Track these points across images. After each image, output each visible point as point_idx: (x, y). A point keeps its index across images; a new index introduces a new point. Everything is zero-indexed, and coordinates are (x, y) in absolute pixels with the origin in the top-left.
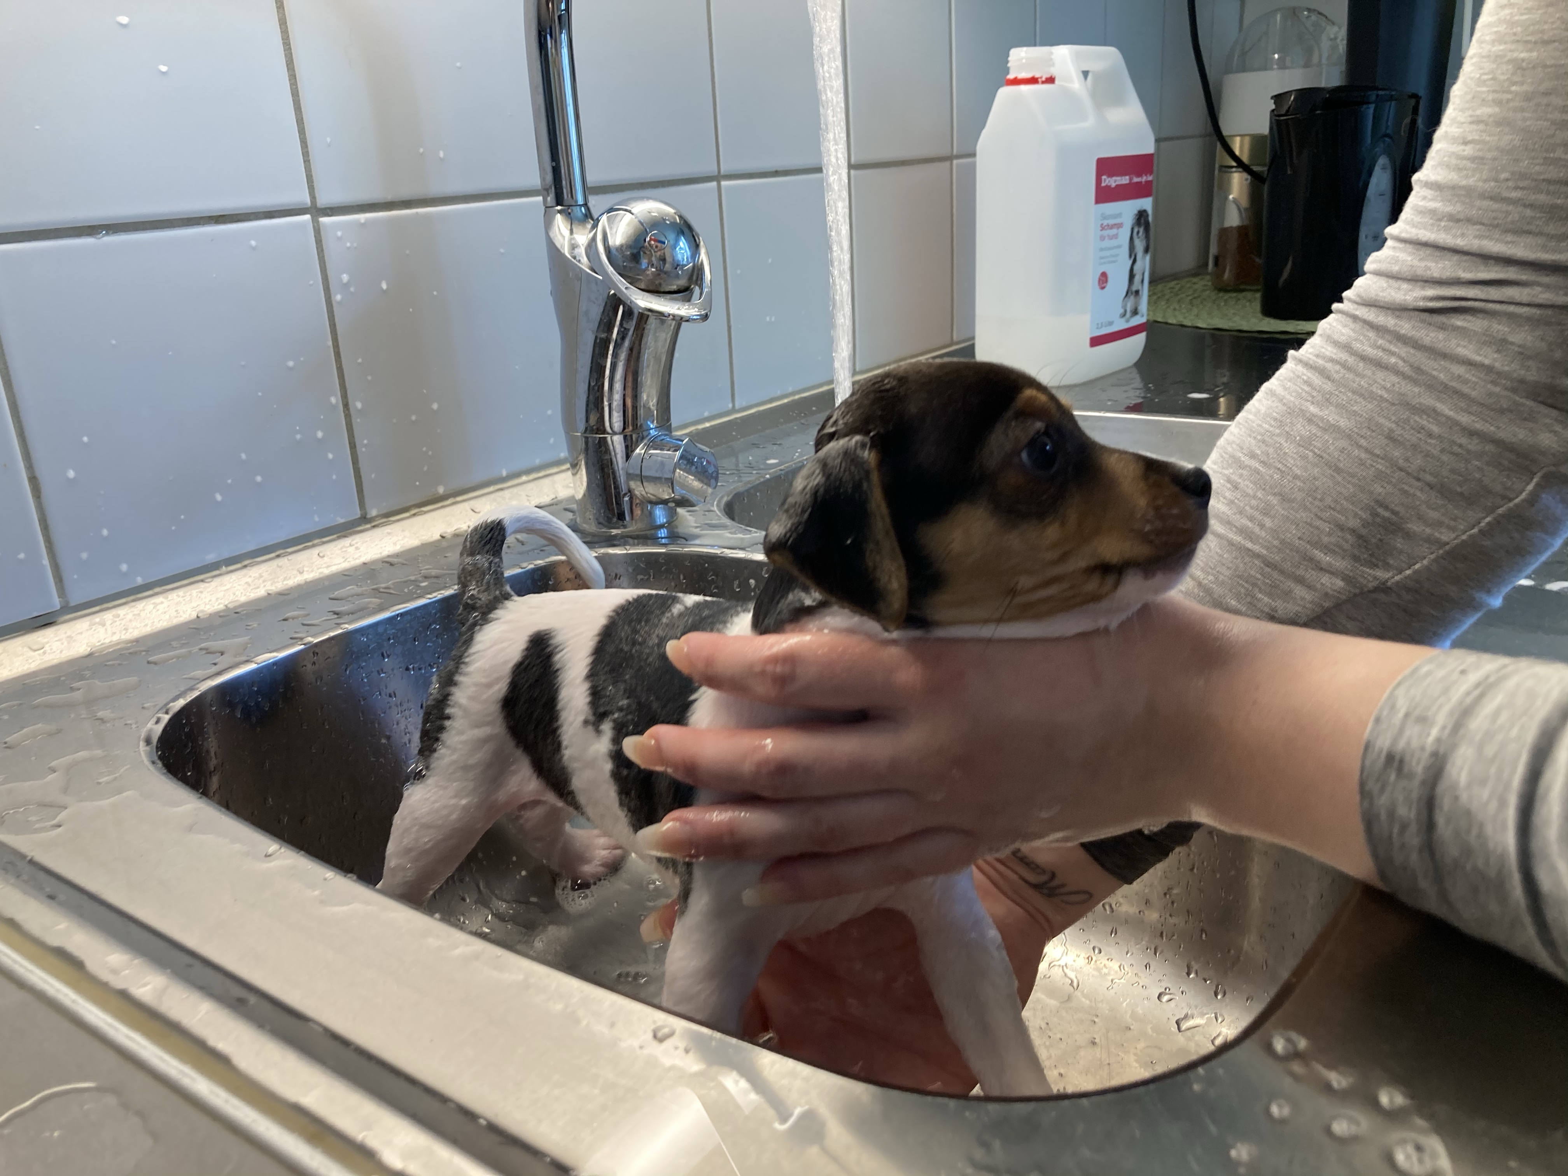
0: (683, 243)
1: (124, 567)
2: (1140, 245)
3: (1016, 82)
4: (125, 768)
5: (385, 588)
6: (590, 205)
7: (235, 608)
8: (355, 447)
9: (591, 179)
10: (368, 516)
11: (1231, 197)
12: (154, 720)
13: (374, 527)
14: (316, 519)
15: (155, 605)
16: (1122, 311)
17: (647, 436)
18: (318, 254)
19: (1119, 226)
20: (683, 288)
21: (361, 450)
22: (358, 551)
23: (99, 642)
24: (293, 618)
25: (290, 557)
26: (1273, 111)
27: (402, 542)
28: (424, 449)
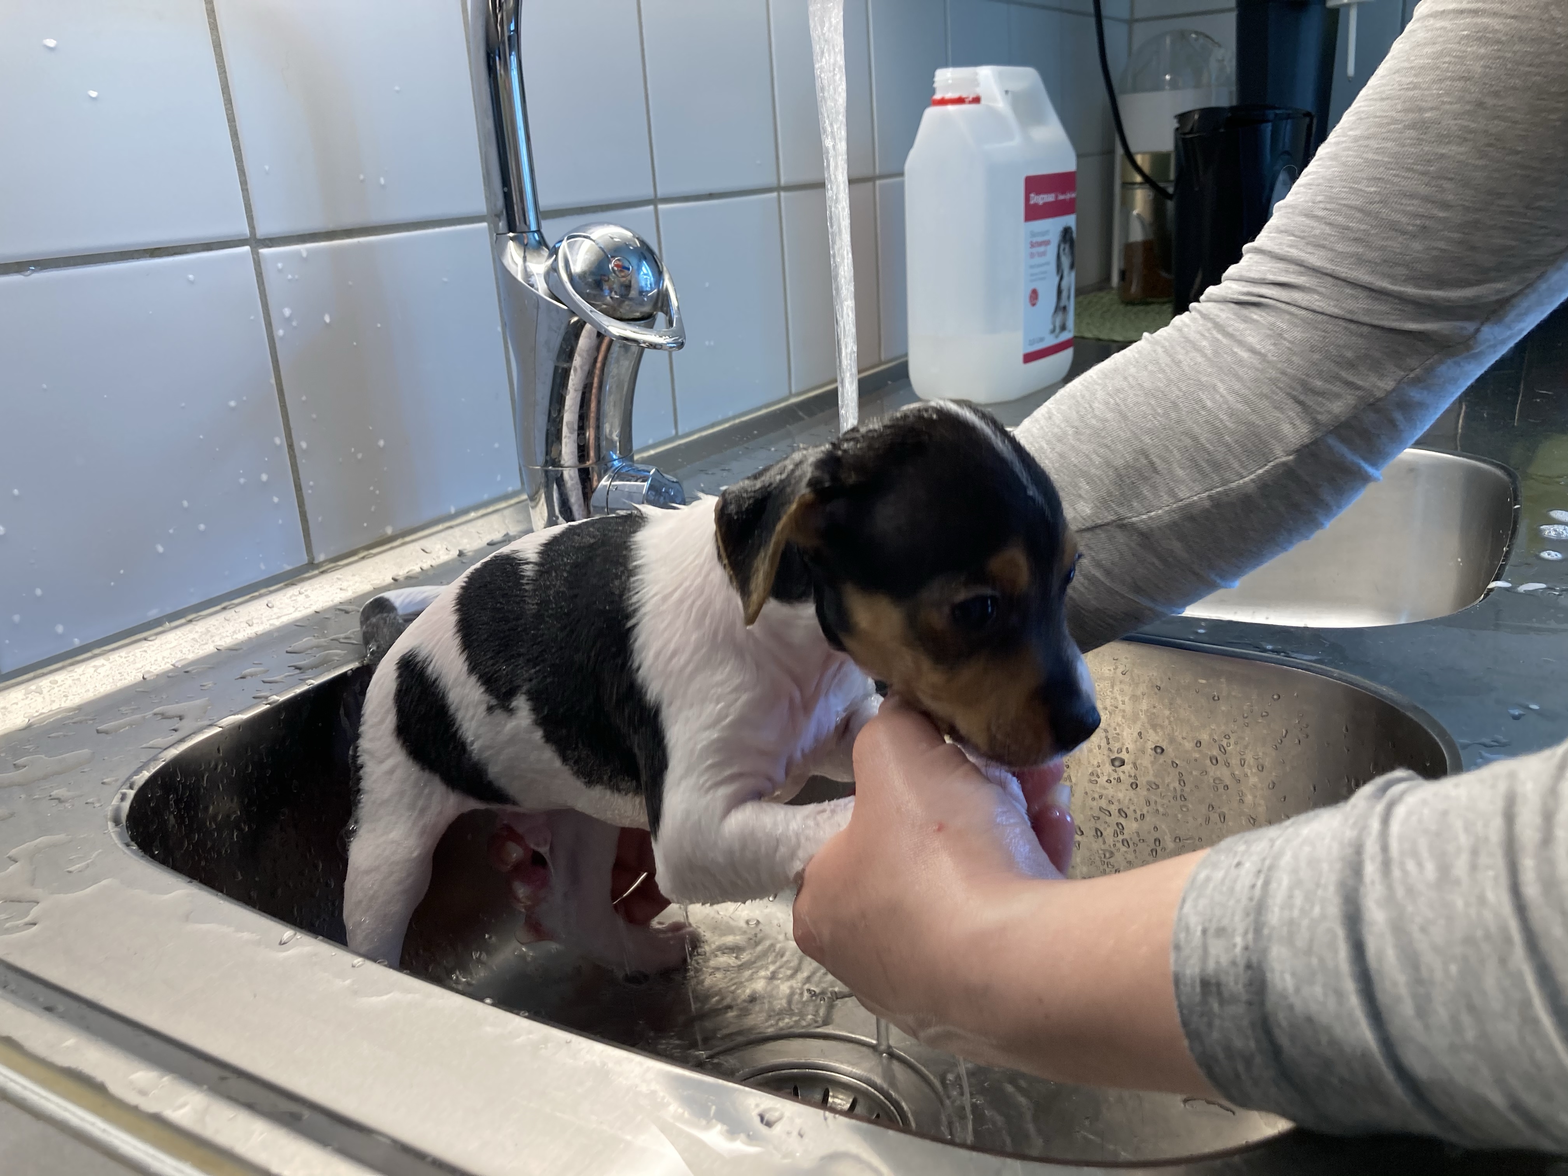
0: (645, 269)
1: (60, 629)
2: (1066, 262)
3: (943, 102)
4: (96, 853)
5: (346, 638)
6: (543, 230)
7: (183, 666)
8: (301, 489)
9: (543, 203)
10: (316, 562)
11: (1135, 212)
12: (119, 796)
13: (322, 572)
14: (263, 567)
15: (96, 668)
16: (1051, 327)
17: (612, 467)
18: (259, 288)
19: (1047, 243)
20: (646, 315)
21: (307, 492)
22: (308, 599)
23: (37, 712)
24: (252, 675)
25: (237, 609)
26: (1177, 129)
27: (354, 587)
28: (372, 488)
